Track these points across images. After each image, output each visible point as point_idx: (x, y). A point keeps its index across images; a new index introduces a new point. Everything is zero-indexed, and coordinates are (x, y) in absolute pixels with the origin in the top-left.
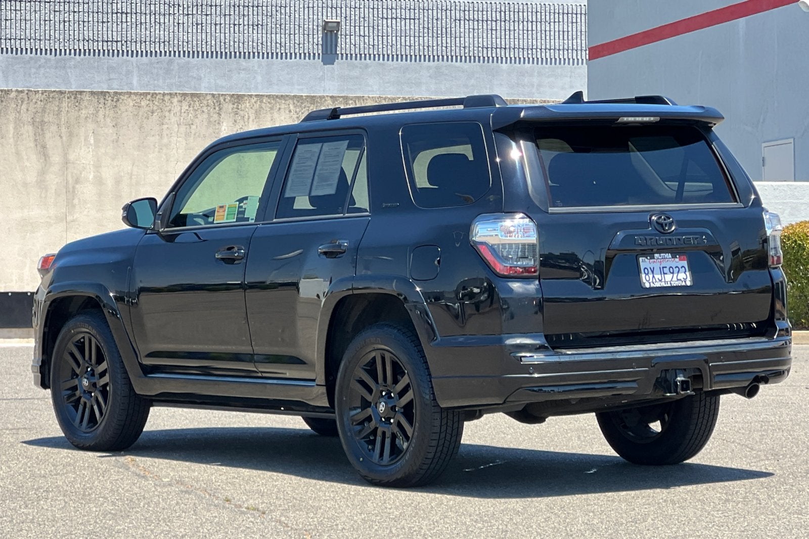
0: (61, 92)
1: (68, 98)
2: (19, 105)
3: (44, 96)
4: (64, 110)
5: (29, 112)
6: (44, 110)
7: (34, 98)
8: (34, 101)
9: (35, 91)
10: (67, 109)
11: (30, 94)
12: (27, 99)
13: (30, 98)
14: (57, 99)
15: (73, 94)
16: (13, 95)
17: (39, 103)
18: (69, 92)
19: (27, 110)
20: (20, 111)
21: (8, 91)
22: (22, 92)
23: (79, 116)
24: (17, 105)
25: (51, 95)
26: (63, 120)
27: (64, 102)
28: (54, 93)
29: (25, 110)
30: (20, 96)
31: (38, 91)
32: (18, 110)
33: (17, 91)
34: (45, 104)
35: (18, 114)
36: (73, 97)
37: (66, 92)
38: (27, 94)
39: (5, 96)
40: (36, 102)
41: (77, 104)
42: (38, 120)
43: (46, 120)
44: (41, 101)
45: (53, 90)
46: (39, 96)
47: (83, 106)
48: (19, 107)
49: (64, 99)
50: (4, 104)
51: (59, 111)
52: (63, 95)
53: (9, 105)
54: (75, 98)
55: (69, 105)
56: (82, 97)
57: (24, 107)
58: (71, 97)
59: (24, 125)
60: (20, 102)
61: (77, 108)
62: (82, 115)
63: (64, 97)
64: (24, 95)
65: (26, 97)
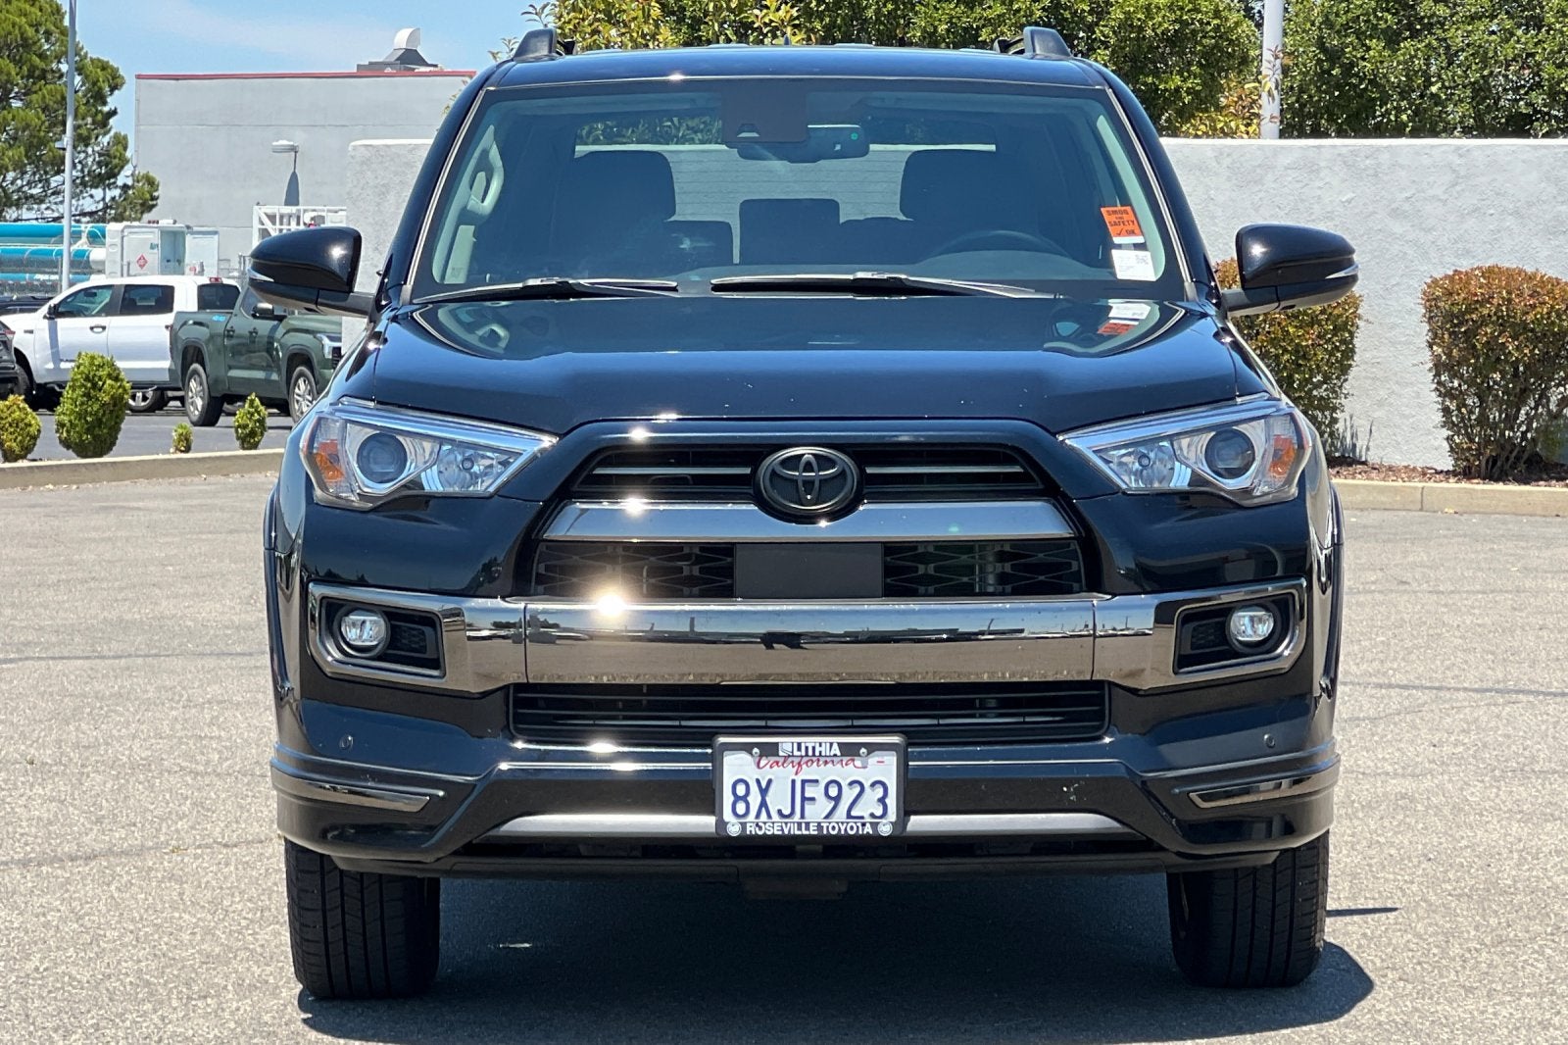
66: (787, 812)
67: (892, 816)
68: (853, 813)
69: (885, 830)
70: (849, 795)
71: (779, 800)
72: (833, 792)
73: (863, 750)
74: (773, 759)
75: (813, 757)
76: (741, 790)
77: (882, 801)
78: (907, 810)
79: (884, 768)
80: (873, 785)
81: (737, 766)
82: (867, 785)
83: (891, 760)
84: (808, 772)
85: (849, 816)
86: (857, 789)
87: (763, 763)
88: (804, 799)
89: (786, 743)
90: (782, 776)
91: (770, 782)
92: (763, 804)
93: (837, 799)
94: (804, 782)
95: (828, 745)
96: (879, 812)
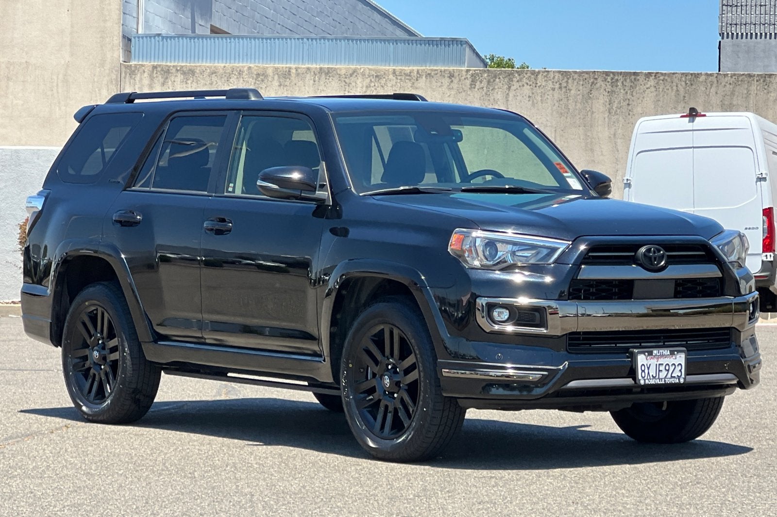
0: (750, 76)
1: (757, 81)
2: (708, 88)
3: (733, 79)
4: (752, 93)
5: (718, 95)
6: (733, 93)
7: (724, 81)
8: (723, 84)
9: (724, 75)
10: (755, 92)
11: (720, 77)
12: (716, 82)
13: (720, 81)
14: (746, 82)
15: (761, 77)
16: (702, 78)
17: (728, 86)
18: (758, 75)
19: (716, 93)
20: (709, 94)
21: (698, 74)
22: (711, 75)
23: (768, 99)
24: (706, 88)
25: (740, 78)
26: (751, 102)
27: (753, 85)
28: (743, 77)
29: (714, 93)
30: (710, 80)
31: (728, 74)
32: (707, 93)
33: (707, 74)
34: (734, 87)
35: (707, 97)
36: (762, 80)
37: (755, 75)
38: (717, 77)
39: (695, 79)
40: (725, 85)
41: (766, 87)
42: (726, 103)
43: (735, 103)
44: (730, 84)
45: (742, 73)
46: (728, 79)
47: (771, 89)
48: (708, 90)
49: (753, 82)
50: (694, 87)
51: (748, 93)
52: (752, 79)
53: (698, 88)
54: (764, 81)
55: (758, 88)
56: (771, 80)
57: (713, 90)
58: (760, 80)
59: (713, 108)
60: (709, 85)
61: (765, 91)
62: (771, 98)
63: (753, 80)
64: (714, 79)
65: (715, 80)
66: (654, 376)
67: (683, 376)
68: (673, 375)
69: (682, 381)
70: (672, 369)
71: (652, 372)
72: (667, 368)
73: (676, 353)
74: (651, 356)
75: (662, 356)
76: (643, 369)
77: (680, 371)
78: (688, 373)
79: (680, 359)
80: (678, 365)
81: (641, 359)
82: (676, 365)
83: (683, 355)
84: (661, 361)
85: (671, 376)
86: (674, 367)
87: (648, 358)
88: (659, 371)
89: (655, 352)
90: (653, 362)
91: (650, 365)
92: (648, 373)
93: (668, 370)
94: (659, 364)
95: (666, 352)
96: (679, 375)
